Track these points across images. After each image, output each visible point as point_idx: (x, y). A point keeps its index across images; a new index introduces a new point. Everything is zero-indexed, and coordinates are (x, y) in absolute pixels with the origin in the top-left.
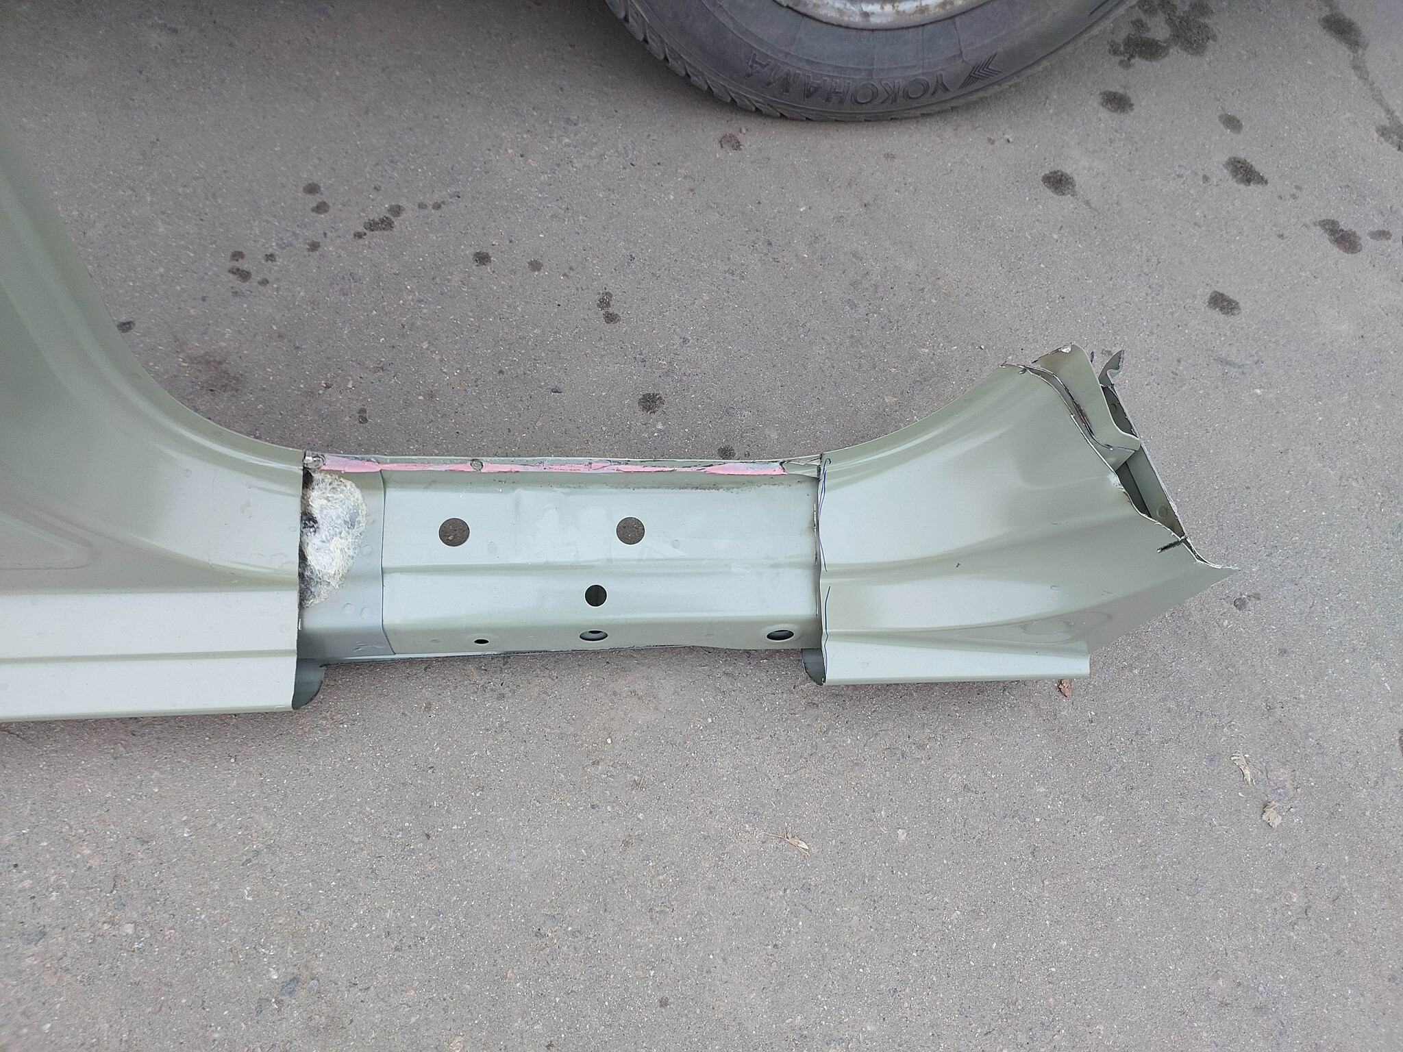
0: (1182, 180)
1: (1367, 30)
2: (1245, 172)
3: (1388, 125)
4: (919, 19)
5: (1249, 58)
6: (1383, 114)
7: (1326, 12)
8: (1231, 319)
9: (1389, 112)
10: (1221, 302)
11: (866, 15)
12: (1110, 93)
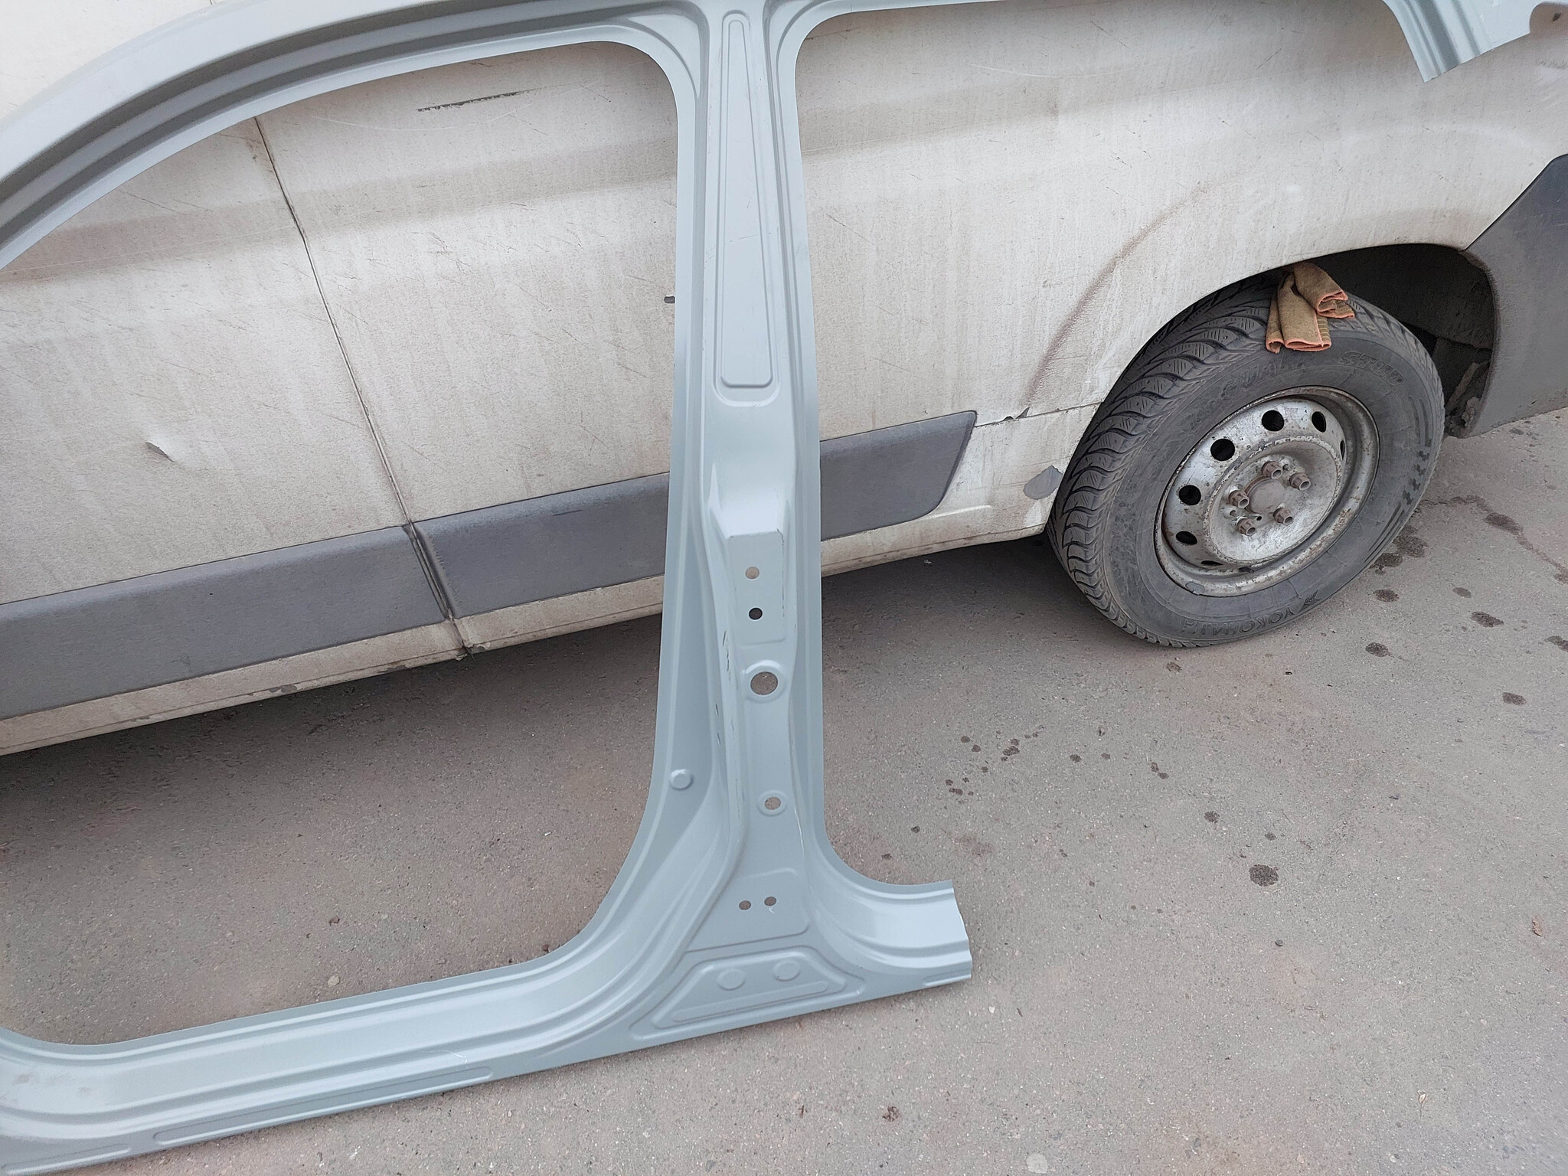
0: (1450, 632)
1: (1517, 519)
2: (1487, 620)
3: (1560, 573)
4: (1268, 583)
5: (1453, 553)
6: (1554, 568)
7: (1486, 514)
8: (1523, 707)
9: (1556, 565)
10: (1511, 698)
11: (1239, 588)
12: (1380, 591)
